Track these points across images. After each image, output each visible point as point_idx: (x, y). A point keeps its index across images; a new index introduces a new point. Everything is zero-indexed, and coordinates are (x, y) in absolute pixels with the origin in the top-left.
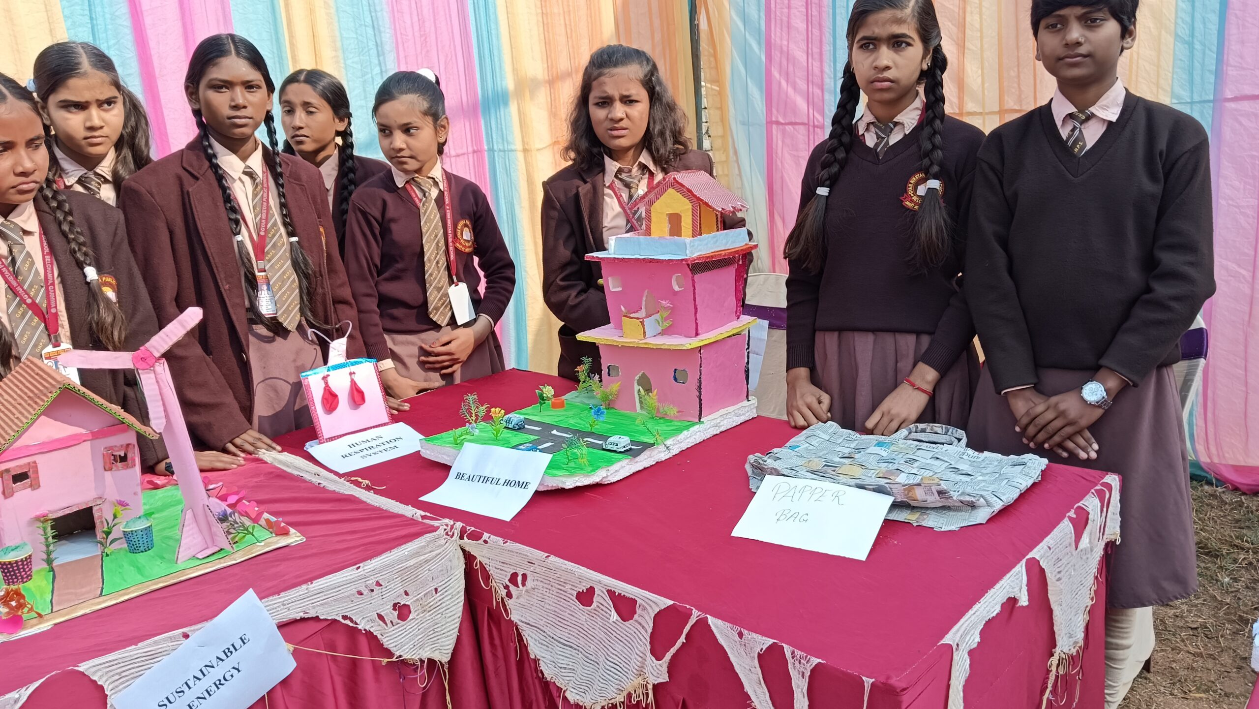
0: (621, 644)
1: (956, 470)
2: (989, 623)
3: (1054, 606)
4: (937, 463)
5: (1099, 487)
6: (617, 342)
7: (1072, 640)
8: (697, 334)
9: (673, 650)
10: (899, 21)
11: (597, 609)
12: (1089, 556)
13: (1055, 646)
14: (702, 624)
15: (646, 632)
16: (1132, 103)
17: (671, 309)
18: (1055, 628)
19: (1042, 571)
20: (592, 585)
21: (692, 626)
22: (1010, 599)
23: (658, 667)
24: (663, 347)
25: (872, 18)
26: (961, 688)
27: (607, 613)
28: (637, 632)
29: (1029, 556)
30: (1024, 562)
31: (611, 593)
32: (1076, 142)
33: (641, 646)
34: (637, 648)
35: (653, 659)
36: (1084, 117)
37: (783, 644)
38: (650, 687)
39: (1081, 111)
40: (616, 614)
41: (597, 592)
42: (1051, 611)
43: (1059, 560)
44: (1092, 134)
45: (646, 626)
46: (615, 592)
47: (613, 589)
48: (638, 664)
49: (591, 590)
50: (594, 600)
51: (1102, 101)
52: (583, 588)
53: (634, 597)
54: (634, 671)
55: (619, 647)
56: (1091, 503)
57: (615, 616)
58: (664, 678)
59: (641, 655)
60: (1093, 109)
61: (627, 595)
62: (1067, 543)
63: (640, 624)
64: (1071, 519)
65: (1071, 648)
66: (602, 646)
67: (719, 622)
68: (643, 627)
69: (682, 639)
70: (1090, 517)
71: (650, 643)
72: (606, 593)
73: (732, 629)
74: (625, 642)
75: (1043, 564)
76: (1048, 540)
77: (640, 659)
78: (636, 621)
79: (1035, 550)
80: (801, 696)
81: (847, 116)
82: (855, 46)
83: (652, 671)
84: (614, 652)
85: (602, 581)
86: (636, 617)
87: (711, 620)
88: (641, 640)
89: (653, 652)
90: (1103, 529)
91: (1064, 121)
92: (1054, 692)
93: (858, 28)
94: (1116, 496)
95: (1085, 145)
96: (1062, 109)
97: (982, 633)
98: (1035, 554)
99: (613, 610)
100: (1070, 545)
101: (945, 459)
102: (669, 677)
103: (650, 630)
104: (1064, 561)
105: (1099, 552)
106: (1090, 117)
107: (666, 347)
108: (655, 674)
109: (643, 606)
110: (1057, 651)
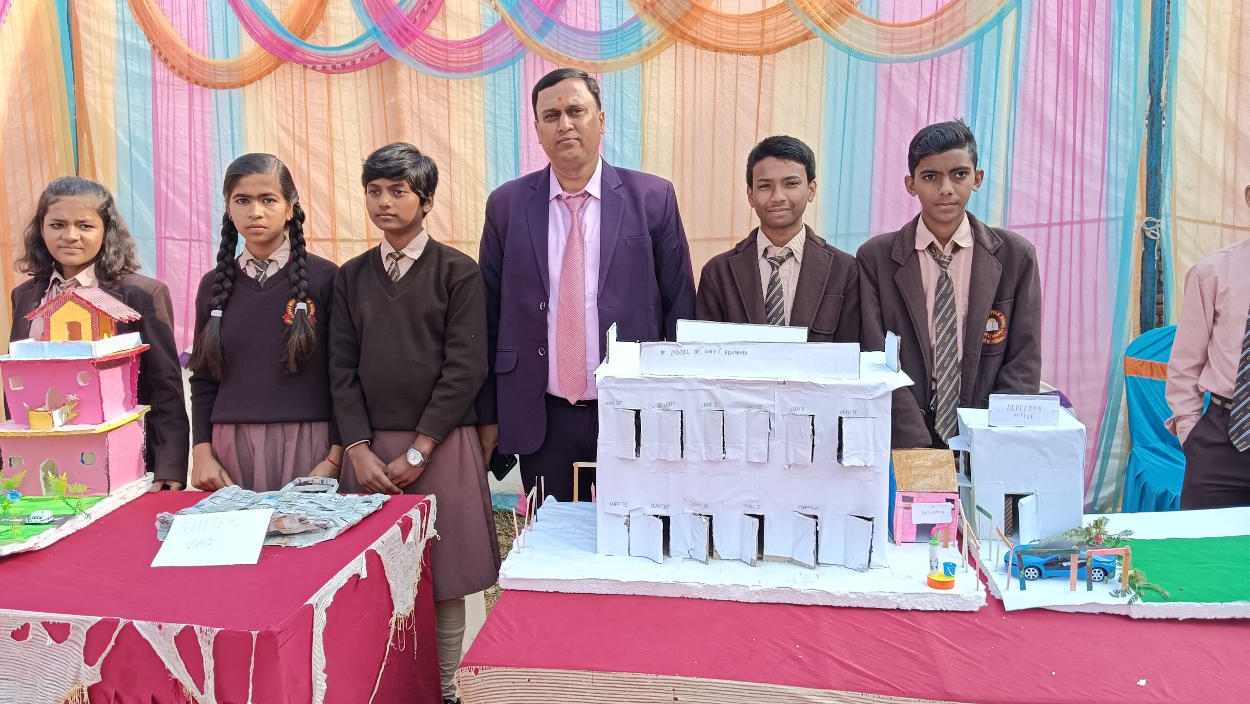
0: (57, 662)
1: (324, 509)
2: (340, 591)
3: (391, 582)
4: (313, 505)
5: (420, 503)
6: (25, 433)
7: (406, 607)
8: (103, 421)
9: (104, 655)
10: (265, 184)
11: (33, 640)
12: (414, 548)
13: (393, 609)
14: (129, 627)
15: (80, 646)
16: (432, 247)
17: (78, 401)
18: (392, 597)
19: (379, 557)
20: (26, 622)
21: (120, 631)
22: (354, 575)
23: (92, 671)
24: (74, 433)
25: (244, 180)
26: (321, 633)
27: (42, 641)
28: (71, 649)
29: (370, 548)
30: (364, 552)
31: (45, 624)
32: (393, 272)
33: (76, 659)
34: (72, 661)
35: (87, 666)
36: (398, 256)
37: (194, 625)
38: (85, 689)
39: (397, 252)
40: (51, 640)
41: (32, 626)
42: (388, 585)
43: (391, 550)
44: (404, 267)
45: (80, 642)
46: (49, 622)
47: (47, 621)
48: (74, 674)
49: (26, 627)
50: (30, 633)
51: (411, 245)
52: (18, 626)
53: (67, 622)
54: (70, 681)
55: (53, 666)
56: (414, 514)
57: (50, 641)
58: (98, 679)
59: (76, 666)
60: (404, 251)
61: (60, 622)
62: (396, 539)
63: (74, 642)
64: (399, 524)
65: (406, 612)
66: (39, 670)
67: (143, 623)
68: (77, 644)
69: (112, 643)
70: (413, 521)
71: (84, 654)
72: (41, 625)
73: (153, 625)
74: (61, 660)
75: (379, 552)
76: (383, 538)
77: (75, 670)
78: (71, 640)
79: (373, 544)
80: (208, 658)
81: (229, 254)
82: (232, 201)
83: (87, 676)
84: (51, 671)
85: (35, 617)
86: (70, 637)
87: (135, 623)
88: (75, 654)
89: (86, 661)
90: (423, 531)
91: (387, 257)
92: (395, 640)
93: (233, 187)
94: (433, 508)
95: (399, 275)
96: (387, 249)
97: (335, 597)
98: (373, 547)
99: (49, 637)
100: (399, 540)
101: (318, 502)
102: (102, 677)
103: (83, 644)
104: (396, 550)
105: (422, 546)
106: (402, 256)
107: (77, 433)
108: (89, 678)
109: (76, 627)
110: (395, 612)
